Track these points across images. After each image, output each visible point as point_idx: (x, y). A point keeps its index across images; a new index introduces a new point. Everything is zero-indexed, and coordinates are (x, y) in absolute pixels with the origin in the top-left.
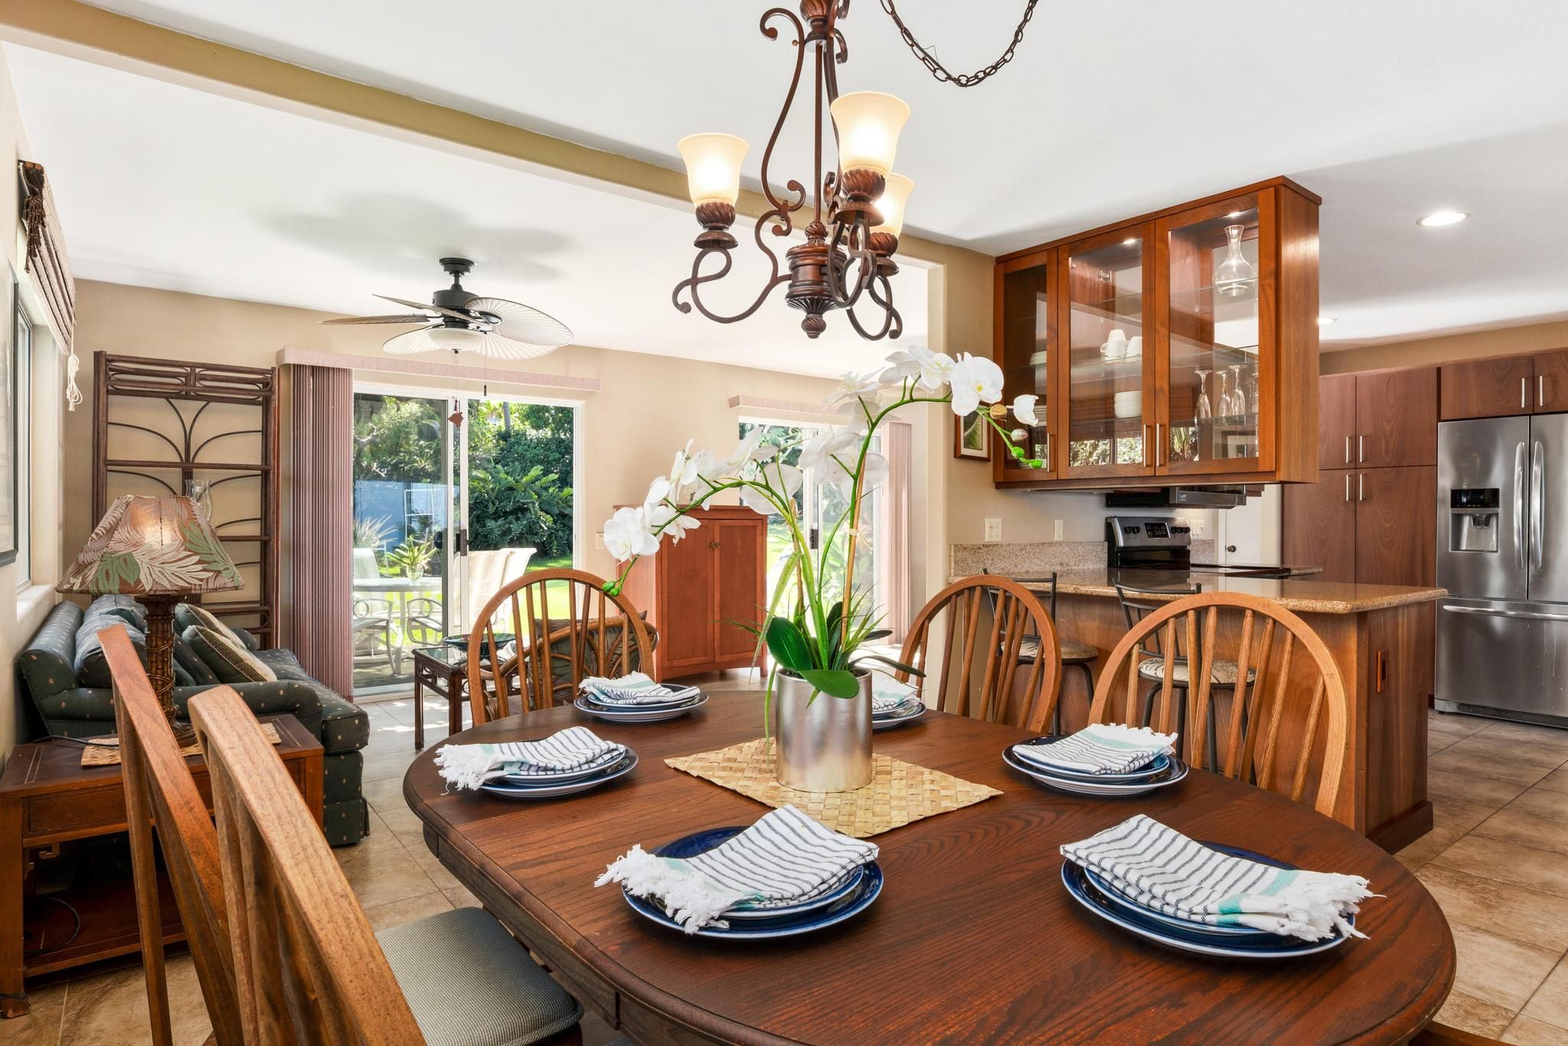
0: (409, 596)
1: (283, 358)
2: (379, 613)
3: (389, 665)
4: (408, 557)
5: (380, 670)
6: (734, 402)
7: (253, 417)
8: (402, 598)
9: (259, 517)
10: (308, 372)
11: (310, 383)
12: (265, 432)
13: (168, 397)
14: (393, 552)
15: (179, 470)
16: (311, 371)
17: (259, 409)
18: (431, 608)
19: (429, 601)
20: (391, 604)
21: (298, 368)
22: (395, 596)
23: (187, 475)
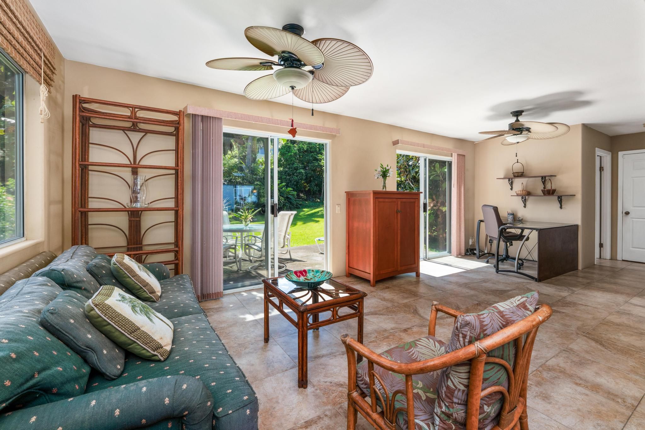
0: (245, 234)
1: (187, 110)
2: (231, 242)
3: (235, 264)
4: (243, 216)
5: (231, 267)
6: (396, 143)
7: (170, 143)
8: (242, 235)
9: (174, 197)
10: (200, 119)
11: (200, 125)
12: (177, 150)
13: (124, 129)
14: (237, 213)
15: (130, 169)
16: (201, 118)
17: (174, 137)
18: (256, 240)
19: (255, 237)
20: (237, 238)
21: (194, 116)
22: (238, 234)
23: (135, 172)
